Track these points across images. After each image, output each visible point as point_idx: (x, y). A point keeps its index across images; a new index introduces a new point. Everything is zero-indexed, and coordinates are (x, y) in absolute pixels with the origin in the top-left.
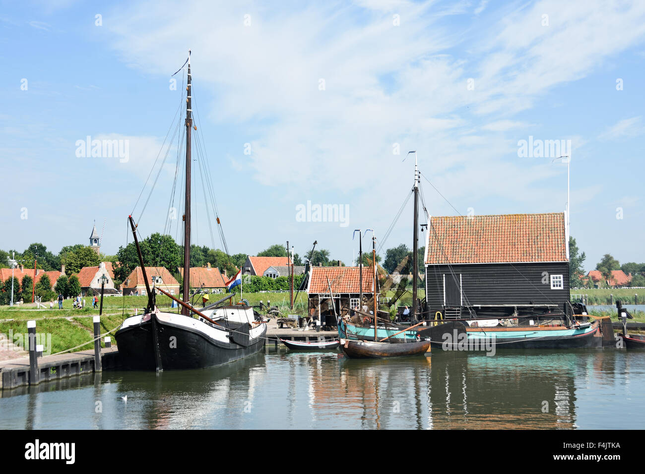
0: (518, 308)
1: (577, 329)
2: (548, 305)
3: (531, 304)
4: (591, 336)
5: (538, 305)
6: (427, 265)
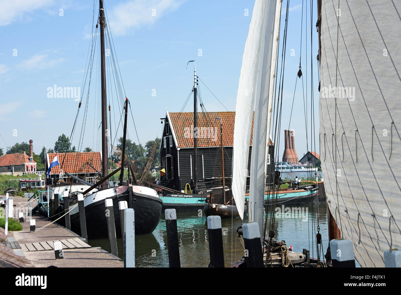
1: (311, 191)
6: (179, 149)
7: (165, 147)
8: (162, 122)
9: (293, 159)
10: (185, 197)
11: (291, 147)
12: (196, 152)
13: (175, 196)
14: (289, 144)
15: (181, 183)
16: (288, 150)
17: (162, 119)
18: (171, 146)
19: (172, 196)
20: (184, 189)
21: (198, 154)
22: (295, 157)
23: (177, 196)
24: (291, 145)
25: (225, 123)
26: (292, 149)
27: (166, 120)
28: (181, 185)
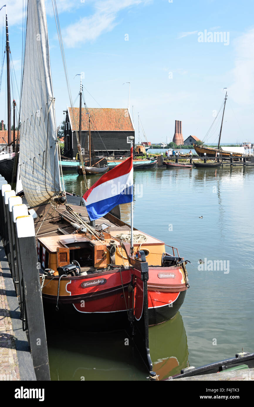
0: (115, 152)
1: (152, 160)
2: (127, 150)
3: (119, 150)
4: (155, 164)
5: (123, 150)
6: (73, 131)
7: (66, 129)
8: (64, 114)
9: (180, 140)
10: (72, 162)
11: (179, 132)
12: (80, 134)
13: (65, 160)
14: (178, 130)
15: (74, 153)
16: (177, 134)
17: (64, 111)
18: (69, 129)
19: (63, 160)
20: (75, 157)
21: (82, 135)
22: (181, 139)
23: (66, 160)
24: (179, 130)
25: (105, 116)
26: (179, 133)
27: (67, 112)
28: (74, 154)
